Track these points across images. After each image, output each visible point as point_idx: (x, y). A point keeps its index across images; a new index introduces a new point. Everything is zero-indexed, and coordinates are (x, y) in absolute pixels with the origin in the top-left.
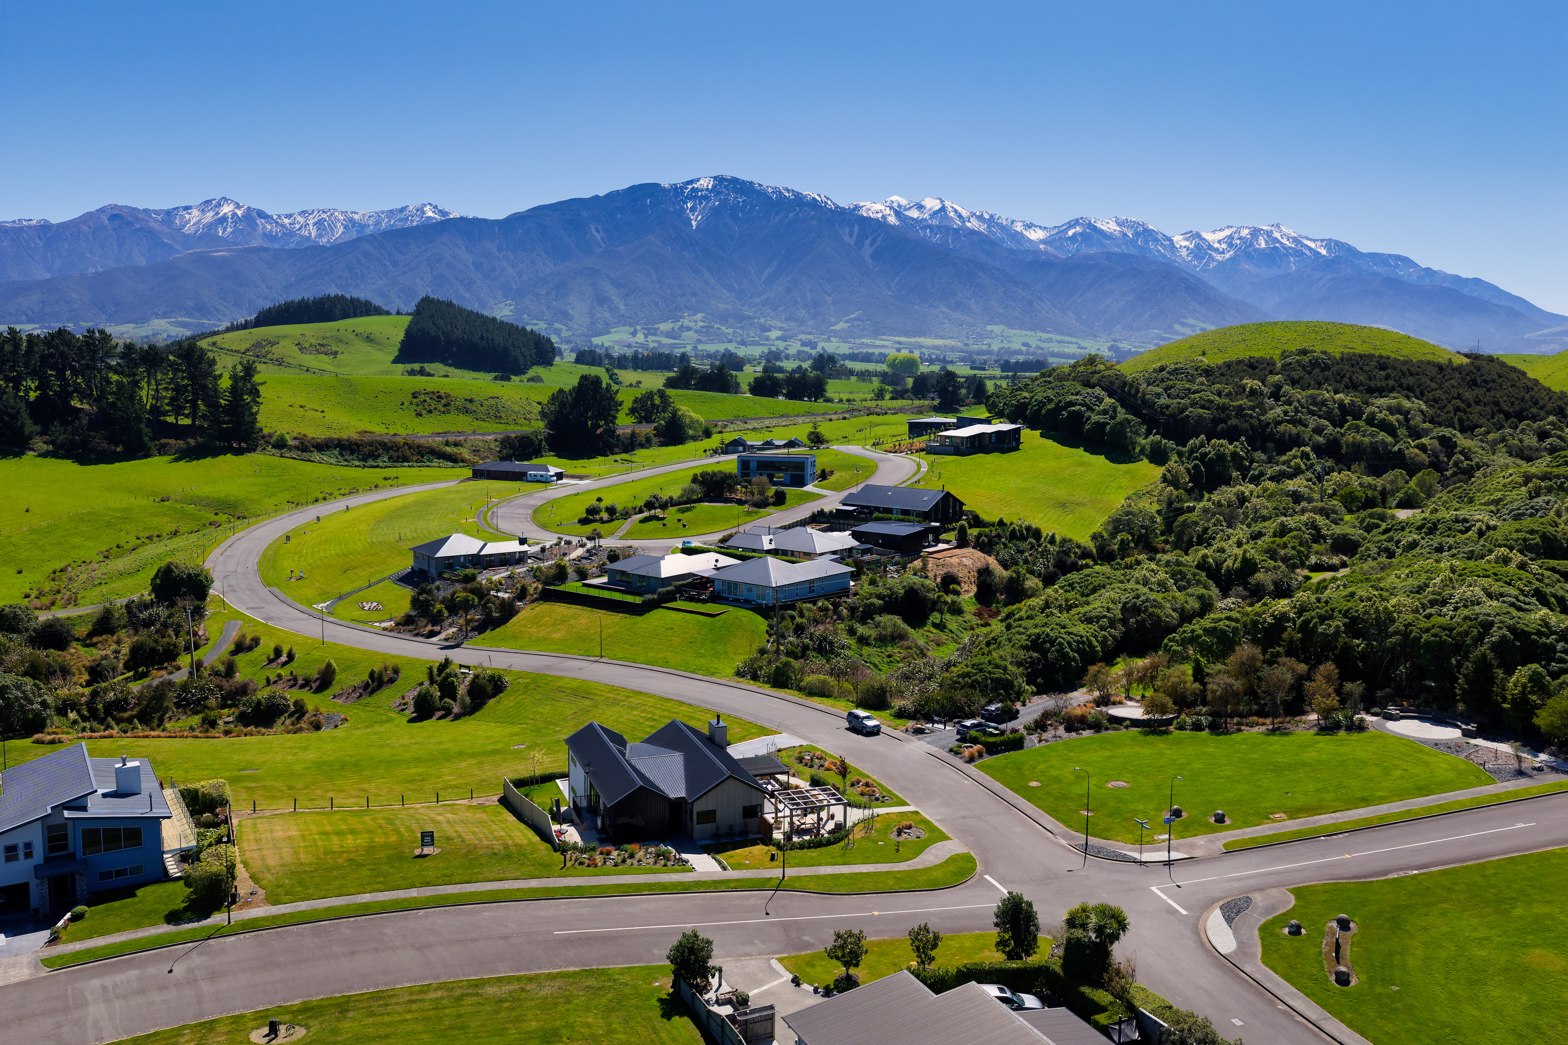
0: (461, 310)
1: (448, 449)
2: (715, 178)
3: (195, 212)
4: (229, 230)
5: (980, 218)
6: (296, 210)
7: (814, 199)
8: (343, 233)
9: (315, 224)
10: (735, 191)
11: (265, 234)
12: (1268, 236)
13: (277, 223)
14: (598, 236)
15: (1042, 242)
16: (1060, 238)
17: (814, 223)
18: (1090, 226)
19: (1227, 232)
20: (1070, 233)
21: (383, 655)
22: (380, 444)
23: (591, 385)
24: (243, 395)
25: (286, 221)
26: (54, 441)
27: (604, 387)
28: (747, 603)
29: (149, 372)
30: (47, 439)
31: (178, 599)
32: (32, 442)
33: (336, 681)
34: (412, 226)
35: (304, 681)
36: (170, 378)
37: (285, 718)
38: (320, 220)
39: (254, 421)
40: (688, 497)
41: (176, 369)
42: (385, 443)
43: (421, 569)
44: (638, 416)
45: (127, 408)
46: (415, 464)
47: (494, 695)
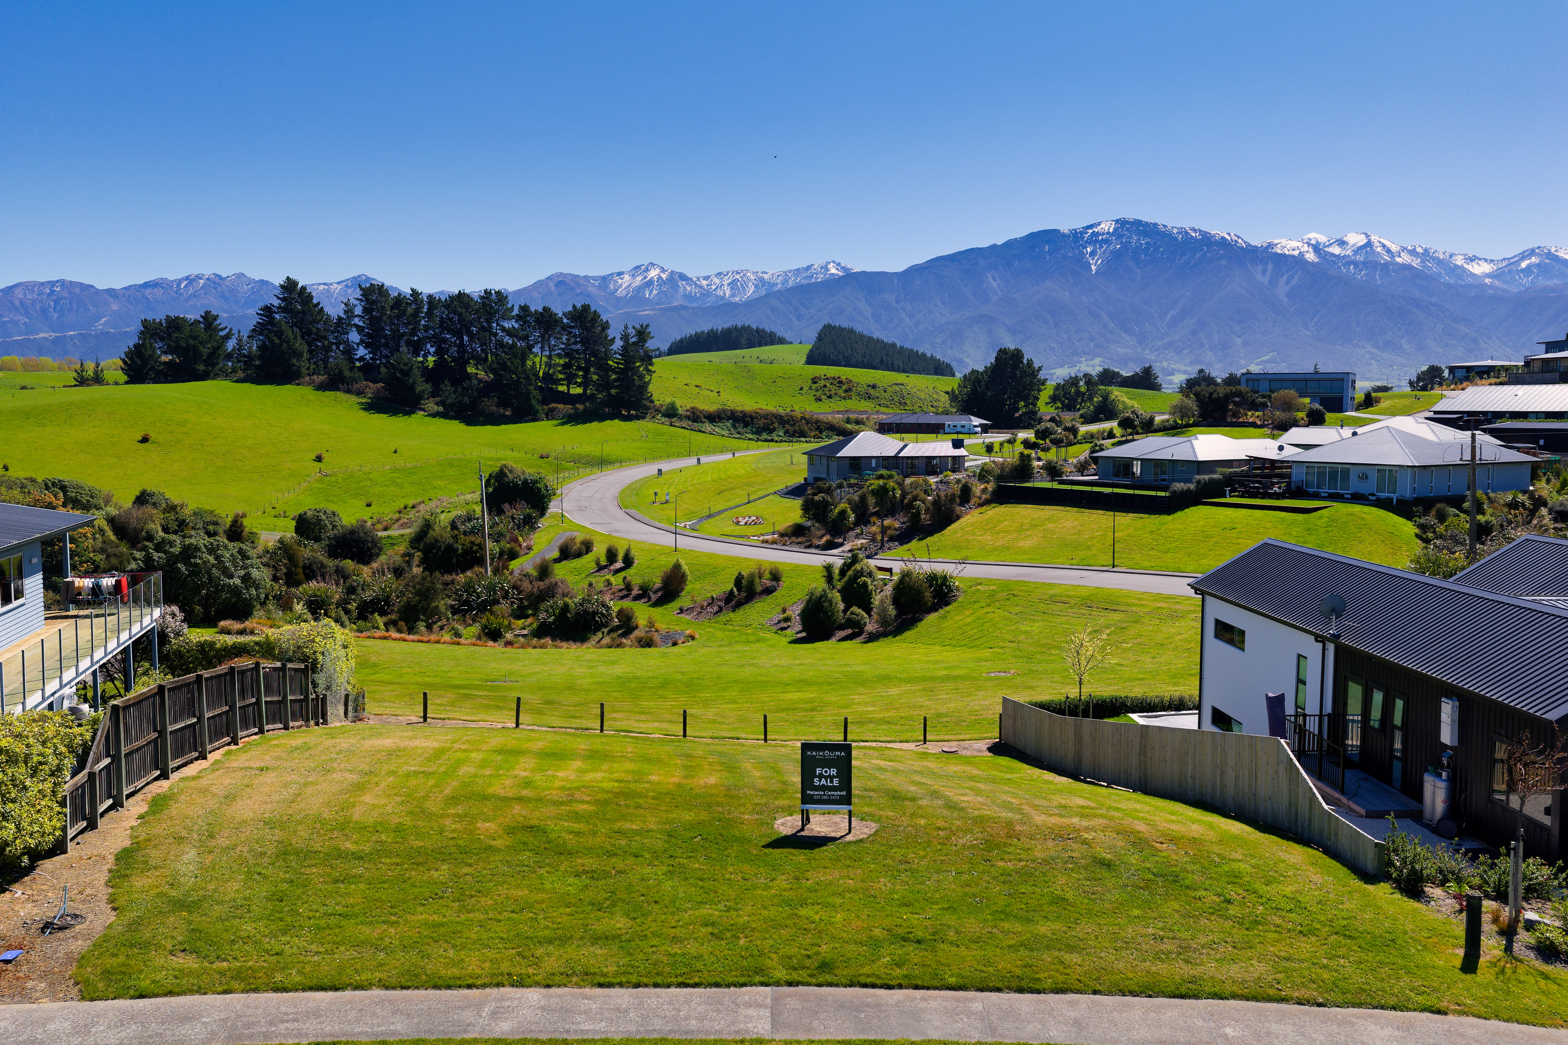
0: (861, 336)
1: (849, 426)
2: (1117, 221)
3: (627, 277)
4: (655, 292)
5: (1413, 252)
6: (712, 272)
7: (1223, 238)
8: (754, 292)
9: (729, 285)
10: (1139, 233)
11: (685, 295)
13: (696, 284)
14: (995, 285)
15: (1488, 275)
16: (1510, 271)
17: (1224, 262)
18: (1549, 254)
20: (1524, 265)
21: (758, 561)
22: (776, 418)
23: (1011, 359)
24: (635, 363)
25: (704, 283)
26: (445, 401)
27: (1025, 361)
28: (1358, 498)
29: (542, 337)
30: (438, 399)
31: (506, 506)
32: (423, 402)
33: (685, 591)
34: (816, 282)
35: (640, 592)
36: (563, 344)
37: (603, 633)
38: (734, 281)
39: (644, 386)
40: (1175, 421)
41: (570, 333)
42: (781, 417)
43: (817, 479)
44: (1059, 405)
45: (517, 368)
46: (812, 440)
47: (934, 608)
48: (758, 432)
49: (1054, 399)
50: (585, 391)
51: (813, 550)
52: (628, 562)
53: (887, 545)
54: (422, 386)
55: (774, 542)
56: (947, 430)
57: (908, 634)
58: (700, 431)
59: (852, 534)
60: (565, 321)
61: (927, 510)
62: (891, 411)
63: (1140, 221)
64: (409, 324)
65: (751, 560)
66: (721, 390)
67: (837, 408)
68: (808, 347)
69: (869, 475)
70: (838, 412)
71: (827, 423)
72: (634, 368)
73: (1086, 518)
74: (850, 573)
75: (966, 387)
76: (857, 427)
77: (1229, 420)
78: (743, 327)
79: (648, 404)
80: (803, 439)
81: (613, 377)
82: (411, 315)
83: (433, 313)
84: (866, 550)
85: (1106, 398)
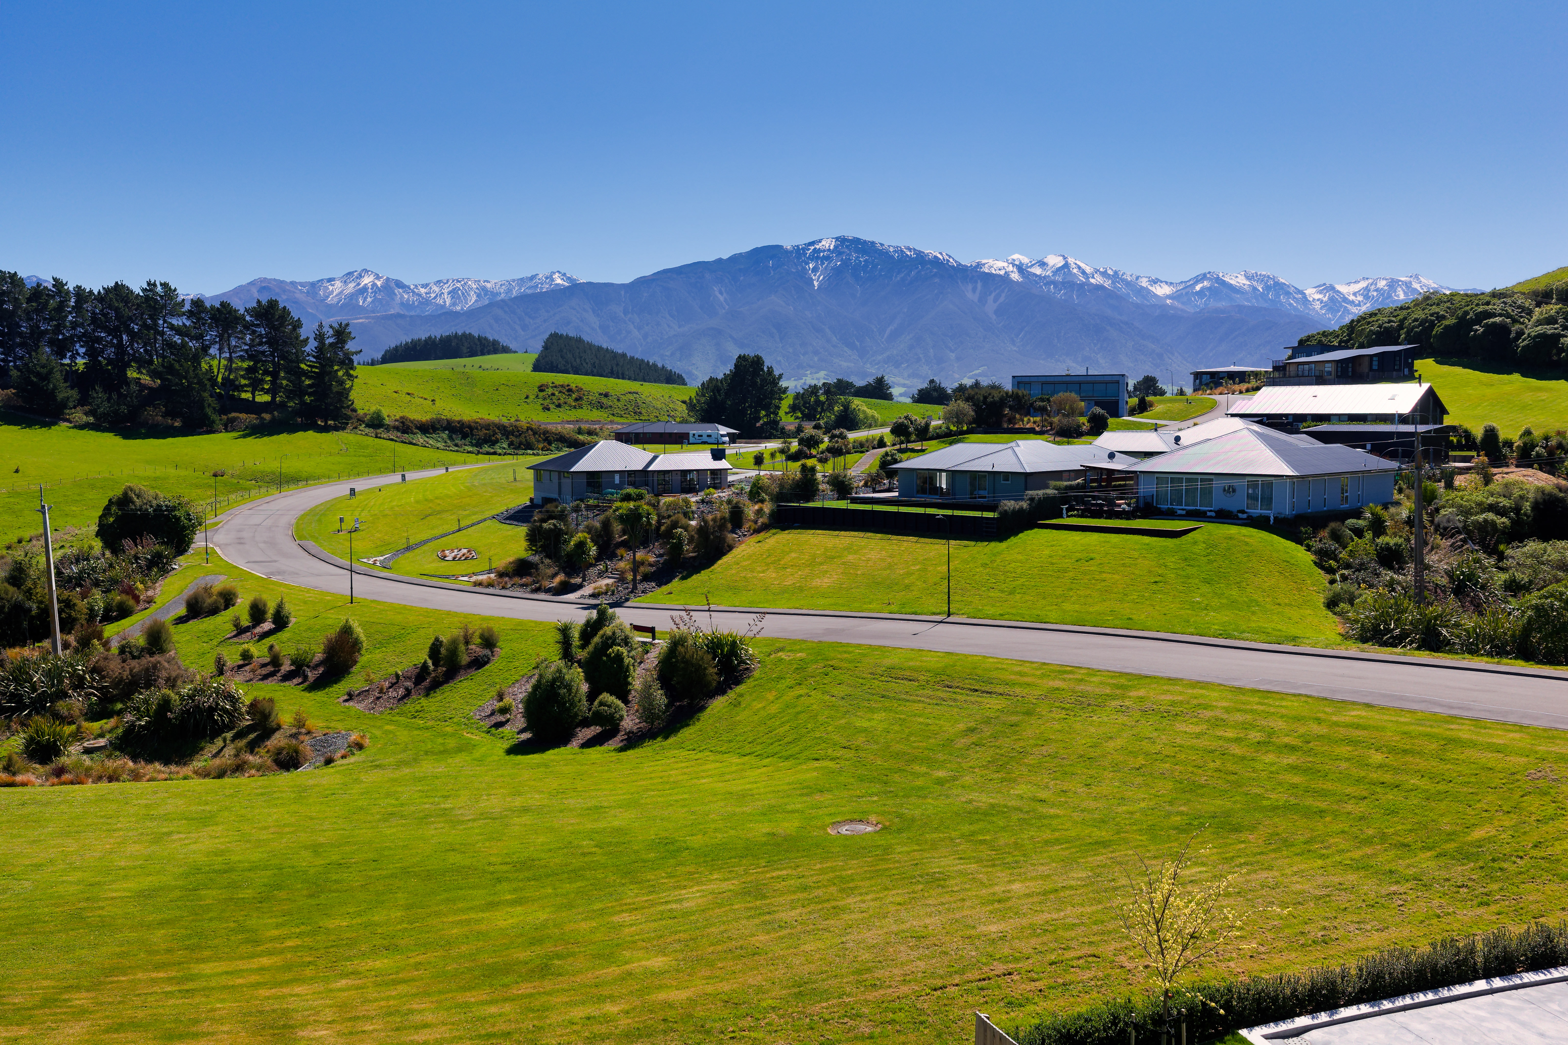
0: (590, 345)
1: (581, 437)
2: (837, 239)
3: (338, 284)
4: (369, 300)
5: (1104, 274)
6: (431, 280)
7: (936, 257)
8: (476, 301)
9: (449, 293)
10: (857, 251)
11: (402, 304)
12: (1407, 287)
13: (413, 292)
14: (721, 298)
15: (1169, 297)
16: (1187, 293)
17: (937, 280)
18: (1218, 279)
19: (1363, 284)
20: (1198, 288)
22: (498, 428)
23: (751, 366)
24: (332, 366)
25: (423, 291)
26: (95, 410)
27: (766, 369)
28: (1224, 516)
29: (221, 336)
30: (86, 408)
31: (127, 543)
32: (67, 411)
33: (358, 665)
34: (541, 292)
35: (293, 668)
36: (246, 344)
37: (225, 740)
38: (454, 289)
39: (344, 394)
40: (948, 428)
41: (254, 332)
42: (504, 427)
43: (547, 501)
44: (799, 415)
45: (187, 372)
46: (540, 452)
47: (721, 690)
48: (479, 445)
49: (793, 408)
50: (273, 398)
51: (542, 596)
52: (281, 622)
53: (640, 587)
54: (66, 392)
55: (490, 585)
56: (692, 440)
57: (686, 733)
58: (411, 443)
59: (593, 572)
60: (248, 318)
61: (691, 540)
62: (626, 421)
63: (859, 239)
64: (51, 319)
65: (456, 614)
66: (437, 398)
67: (566, 418)
68: (533, 357)
69: (612, 494)
70: (568, 422)
71: (556, 434)
72: (331, 372)
73: (895, 547)
74: (596, 639)
75: (704, 396)
76: (589, 438)
77: (1005, 426)
78: (464, 335)
79: (349, 413)
80: (529, 451)
81: (307, 382)
82: (54, 309)
83: (81, 307)
84: (613, 594)
85: (846, 407)
